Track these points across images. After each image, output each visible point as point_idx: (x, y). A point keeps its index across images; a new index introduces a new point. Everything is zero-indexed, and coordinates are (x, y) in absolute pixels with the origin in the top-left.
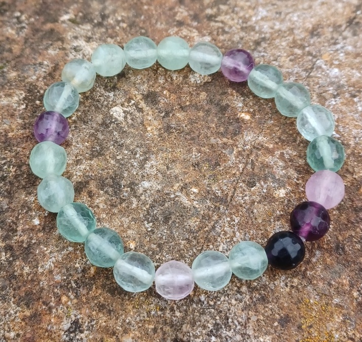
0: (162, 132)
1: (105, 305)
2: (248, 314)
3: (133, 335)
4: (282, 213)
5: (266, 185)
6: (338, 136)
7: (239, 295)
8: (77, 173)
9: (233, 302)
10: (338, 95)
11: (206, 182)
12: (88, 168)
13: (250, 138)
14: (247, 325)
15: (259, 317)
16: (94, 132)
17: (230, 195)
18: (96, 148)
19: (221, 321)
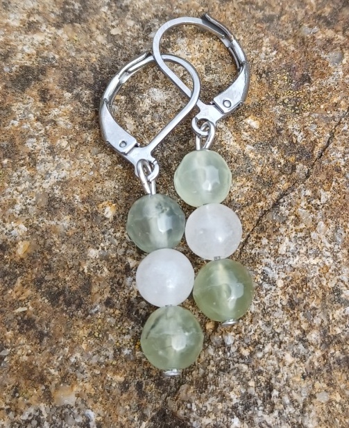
1: (35, 320)
2: (313, 386)
3: (80, 390)
7: (301, 346)
8: (25, 48)
9: (289, 358)
11: (278, 110)
12: (48, 42)
14: (307, 409)
15: (333, 397)
17: (320, 145)
18: (73, 5)
19: (257, 390)
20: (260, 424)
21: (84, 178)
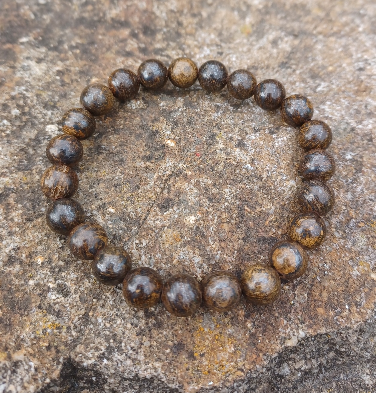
0: (92, 152)
2: (142, 339)
3: (26, 352)
4: (189, 239)
5: (178, 211)
6: (252, 168)
7: (135, 319)
9: (129, 326)
10: (259, 130)
11: (123, 203)
12: (10, 181)
13: (171, 164)
14: (139, 351)
15: (152, 343)
16: (25, 146)
17: (143, 218)
18: (24, 162)
19: (115, 344)
20: (116, 361)
21: (27, 246)
